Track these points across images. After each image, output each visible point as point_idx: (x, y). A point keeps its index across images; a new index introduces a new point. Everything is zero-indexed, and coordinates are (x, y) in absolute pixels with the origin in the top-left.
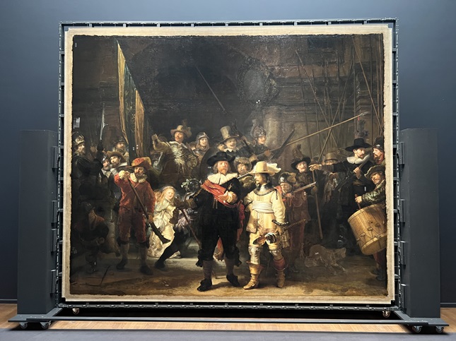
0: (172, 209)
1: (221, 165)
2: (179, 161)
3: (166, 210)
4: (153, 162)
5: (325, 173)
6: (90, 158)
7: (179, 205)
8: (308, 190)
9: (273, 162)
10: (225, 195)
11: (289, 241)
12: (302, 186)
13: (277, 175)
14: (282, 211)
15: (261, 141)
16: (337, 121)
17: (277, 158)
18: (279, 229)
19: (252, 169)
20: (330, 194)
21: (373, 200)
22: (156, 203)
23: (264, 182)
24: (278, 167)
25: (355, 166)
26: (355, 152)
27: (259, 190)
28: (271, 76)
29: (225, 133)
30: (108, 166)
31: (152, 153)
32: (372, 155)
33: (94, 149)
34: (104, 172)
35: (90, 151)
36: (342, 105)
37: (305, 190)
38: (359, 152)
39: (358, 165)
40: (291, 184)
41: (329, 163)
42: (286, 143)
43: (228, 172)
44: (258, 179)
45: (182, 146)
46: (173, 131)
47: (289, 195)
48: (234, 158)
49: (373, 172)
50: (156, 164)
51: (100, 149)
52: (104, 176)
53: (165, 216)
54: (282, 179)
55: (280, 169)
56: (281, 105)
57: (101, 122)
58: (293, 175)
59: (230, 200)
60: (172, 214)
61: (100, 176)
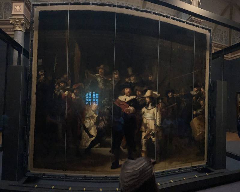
0: (96, 116)
1: (127, 90)
2: (101, 86)
3: (92, 117)
5: (181, 98)
9: (156, 91)
12: (170, 105)
15: (150, 78)
18: (158, 129)
19: (145, 94)
21: (200, 113)
22: (86, 112)
23: (151, 102)
24: (158, 94)
29: (130, 71)
31: (84, 81)
34: (56, 92)
38: (195, 89)
40: (165, 103)
41: (183, 94)
42: (163, 81)
43: (131, 95)
45: (103, 77)
48: (134, 87)
49: (201, 99)
51: (54, 78)
52: (56, 94)
53: (91, 120)
58: (166, 98)
59: (131, 112)
60: (96, 119)
61: (53, 94)
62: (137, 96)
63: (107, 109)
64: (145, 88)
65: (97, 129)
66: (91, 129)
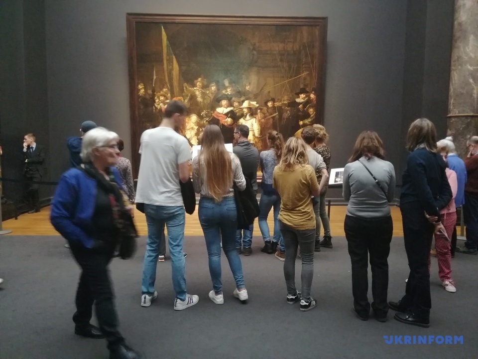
0: (196, 127)
1: (224, 102)
2: (199, 99)
3: (192, 128)
4: (184, 100)
5: (283, 108)
6: (148, 97)
7: (200, 126)
8: (273, 118)
9: (254, 101)
10: (226, 120)
11: (262, 146)
12: (270, 115)
13: (257, 109)
14: (258, 129)
15: (247, 88)
16: (291, 77)
17: (256, 98)
18: (256, 140)
19: (242, 104)
20: (285, 120)
21: (309, 123)
22: (187, 124)
23: (249, 112)
24: (257, 104)
25: (300, 104)
26: (300, 95)
27: (246, 117)
28: (254, 49)
29: (226, 83)
30: (158, 102)
31: (184, 94)
32: (309, 97)
33: (150, 92)
34: (156, 105)
35: (148, 93)
36: (294, 68)
37: (272, 117)
38: (302, 96)
39: (301, 103)
40: (264, 114)
41: (286, 102)
42: (261, 90)
43: (228, 107)
44: (245, 111)
45: (201, 91)
46: (195, 81)
47: (263, 120)
48: (231, 98)
49: (310, 107)
50: (186, 101)
51: (154, 91)
52: (156, 108)
53: (192, 132)
54: (259, 111)
55: (258, 105)
56: (259, 67)
57: (153, 75)
58: (265, 108)
59: (229, 123)
60: (196, 130)
61: (154, 108)
62: (234, 108)
63: (206, 121)
64: (242, 99)
65: (198, 139)
66: (192, 139)
